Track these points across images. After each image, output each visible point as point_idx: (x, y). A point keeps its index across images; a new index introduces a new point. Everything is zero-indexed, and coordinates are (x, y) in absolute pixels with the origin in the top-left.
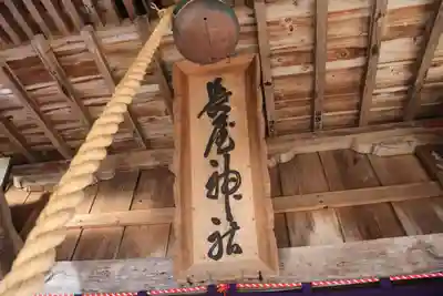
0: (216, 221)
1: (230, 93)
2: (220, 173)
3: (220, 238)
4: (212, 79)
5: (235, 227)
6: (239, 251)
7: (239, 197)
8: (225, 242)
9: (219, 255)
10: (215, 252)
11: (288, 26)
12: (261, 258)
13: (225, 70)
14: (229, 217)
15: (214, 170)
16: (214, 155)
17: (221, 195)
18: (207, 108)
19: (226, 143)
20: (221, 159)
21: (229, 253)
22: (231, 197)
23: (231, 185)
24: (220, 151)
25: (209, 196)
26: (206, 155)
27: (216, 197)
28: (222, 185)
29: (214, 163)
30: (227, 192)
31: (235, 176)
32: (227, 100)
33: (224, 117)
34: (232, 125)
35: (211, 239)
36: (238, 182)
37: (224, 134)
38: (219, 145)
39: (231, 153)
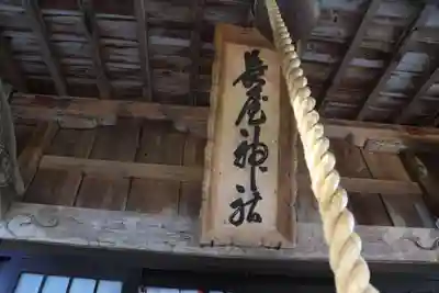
0: (240, 189)
1: (266, 67)
2: (249, 143)
3: (243, 205)
4: (250, 49)
5: (257, 197)
6: (259, 219)
7: (264, 170)
8: (247, 208)
9: (240, 222)
10: (236, 219)
11: (333, 16)
12: (278, 229)
14: (253, 187)
15: (244, 139)
16: (245, 124)
17: (248, 166)
18: (243, 77)
19: (258, 116)
20: (251, 130)
21: (249, 219)
22: (257, 168)
23: (259, 157)
24: (251, 122)
25: (236, 164)
26: (237, 123)
27: (242, 166)
29: (244, 133)
30: (254, 163)
31: (262, 148)
32: (262, 73)
33: (258, 89)
34: (265, 99)
35: (233, 205)
36: (265, 154)
37: (257, 107)
38: (251, 116)
39: (262, 126)
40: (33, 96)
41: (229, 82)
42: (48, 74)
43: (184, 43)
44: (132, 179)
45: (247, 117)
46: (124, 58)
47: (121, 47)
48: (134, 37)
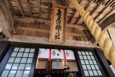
0: (56, 33)
1: (62, 12)
4: (59, 9)
5: (59, 35)
6: (59, 39)
7: (60, 30)
8: (57, 37)
9: (56, 39)
10: (56, 38)
13: (62, 8)
14: (59, 33)
17: (58, 29)
18: (57, 14)
19: (60, 21)
20: (58, 23)
21: (58, 39)
22: (59, 30)
23: (60, 28)
24: (58, 22)
25: (56, 29)
26: (56, 22)
27: (57, 29)
28: (58, 27)
29: (57, 24)
30: (59, 29)
32: (61, 13)
33: (60, 16)
34: (61, 18)
35: (55, 36)
36: (61, 28)
37: (59, 19)
38: (59, 21)
39: (60, 23)
40: (17, 16)
41: (55, 15)
42: (20, 12)
43: (47, 7)
44: (37, 32)
45: (58, 21)
46: (36, 10)
47: (35, 7)
48: (37, 5)
